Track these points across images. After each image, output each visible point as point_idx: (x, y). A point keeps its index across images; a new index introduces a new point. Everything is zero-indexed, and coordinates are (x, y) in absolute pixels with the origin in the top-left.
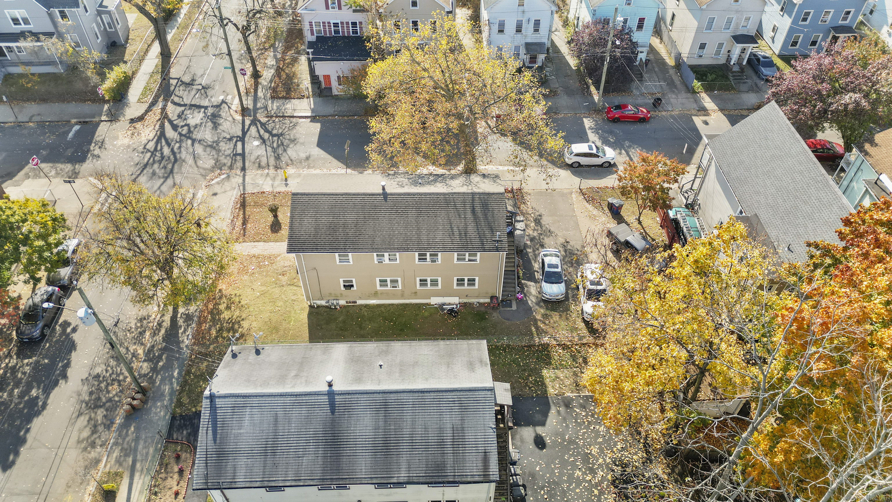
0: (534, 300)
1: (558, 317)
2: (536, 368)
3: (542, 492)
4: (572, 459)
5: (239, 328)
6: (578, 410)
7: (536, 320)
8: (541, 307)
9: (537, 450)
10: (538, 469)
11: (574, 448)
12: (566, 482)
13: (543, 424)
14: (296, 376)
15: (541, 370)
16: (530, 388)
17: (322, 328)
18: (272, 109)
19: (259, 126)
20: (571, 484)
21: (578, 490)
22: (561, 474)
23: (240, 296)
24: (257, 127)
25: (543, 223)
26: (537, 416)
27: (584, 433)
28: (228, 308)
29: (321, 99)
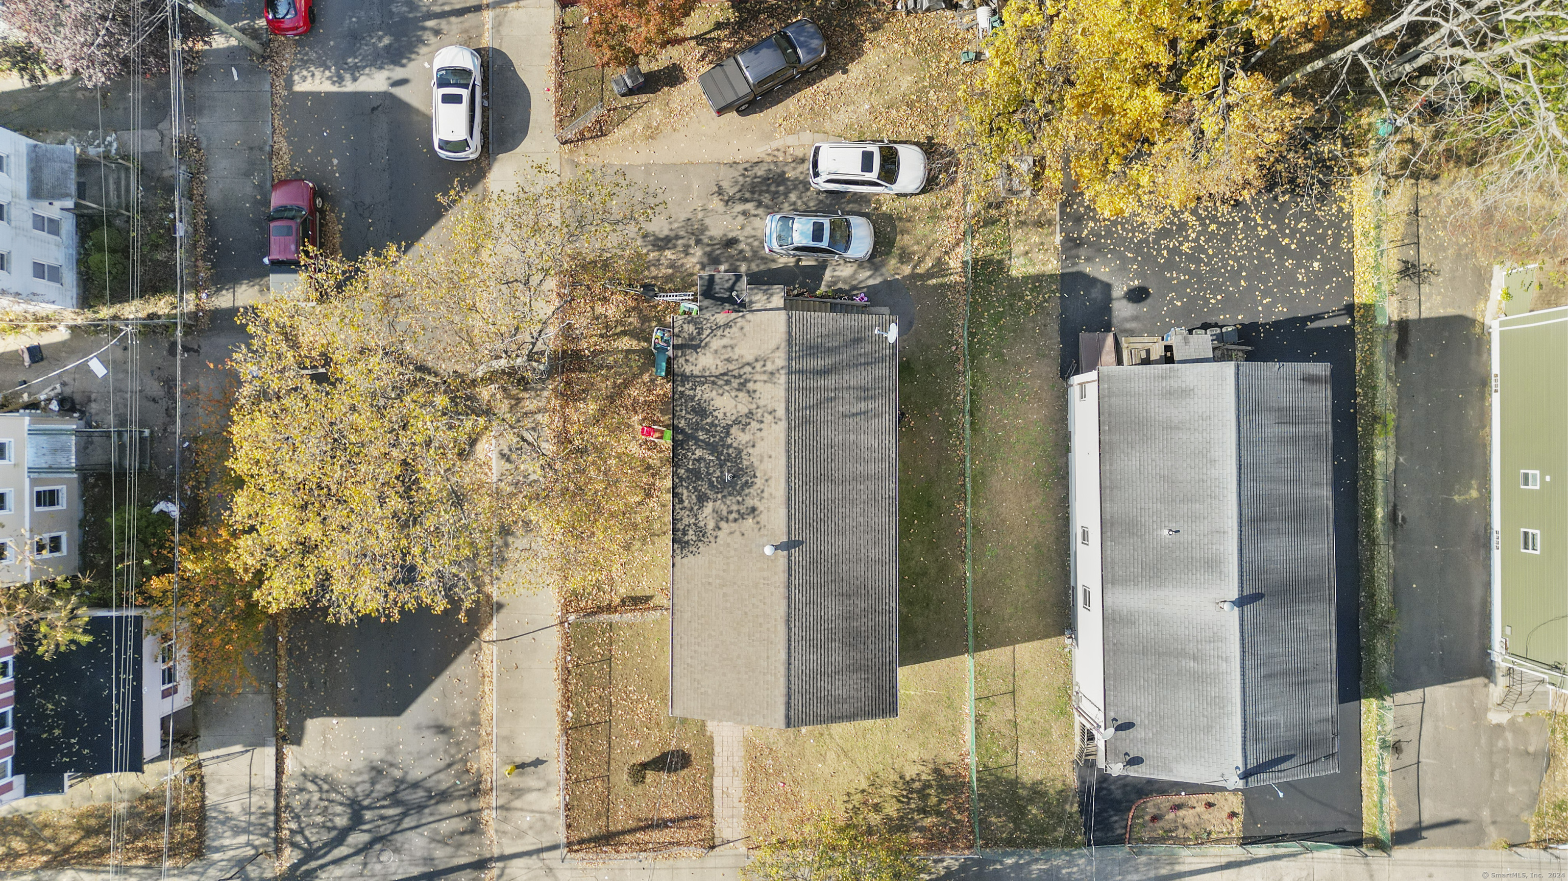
0: (868, 273)
1: (906, 237)
2: (1008, 287)
3: (1213, 301)
4: (1165, 253)
5: (919, 780)
6: (1086, 232)
7: (913, 276)
8: (883, 264)
9: (1149, 300)
10: (1179, 304)
11: (1149, 248)
12: (1198, 266)
13: (1108, 287)
14: (1195, 658)
15: (1012, 279)
16: (1046, 301)
17: (924, 640)
18: (248, 844)
19: (314, 864)
20: (1202, 260)
21: (1210, 252)
22: (1187, 271)
23: (848, 794)
24: (322, 867)
25: (666, 232)
26: (1093, 295)
27: (1123, 229)
28: (877, 808)
29: (202, 732)
